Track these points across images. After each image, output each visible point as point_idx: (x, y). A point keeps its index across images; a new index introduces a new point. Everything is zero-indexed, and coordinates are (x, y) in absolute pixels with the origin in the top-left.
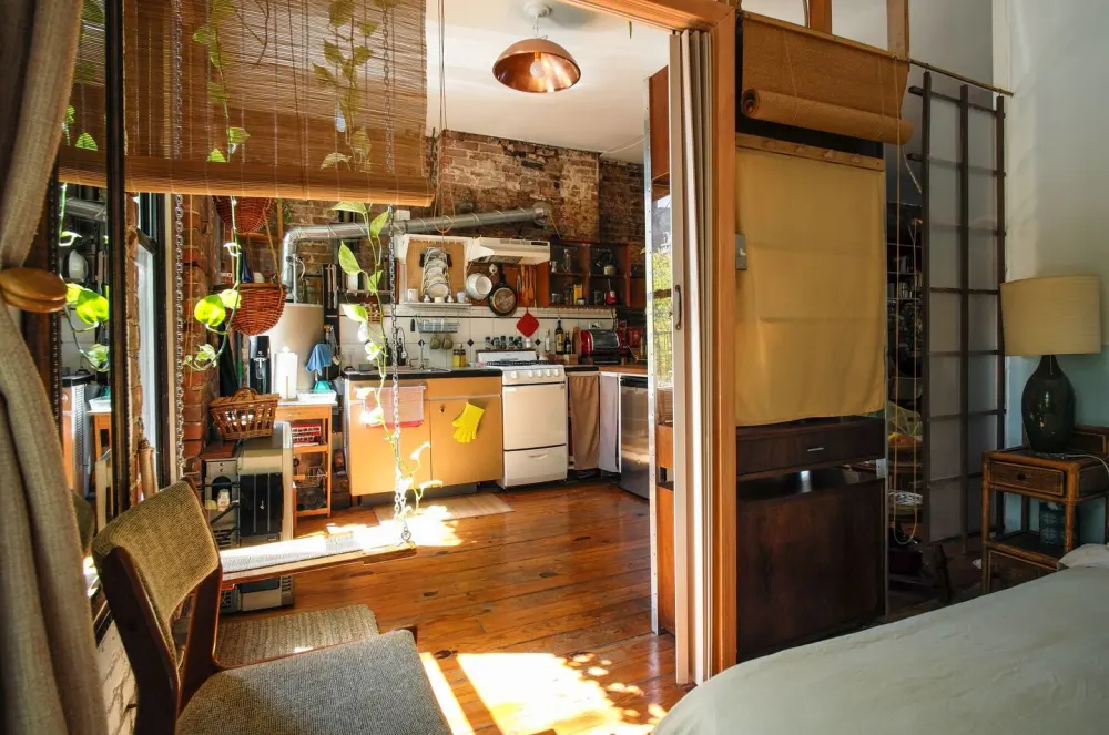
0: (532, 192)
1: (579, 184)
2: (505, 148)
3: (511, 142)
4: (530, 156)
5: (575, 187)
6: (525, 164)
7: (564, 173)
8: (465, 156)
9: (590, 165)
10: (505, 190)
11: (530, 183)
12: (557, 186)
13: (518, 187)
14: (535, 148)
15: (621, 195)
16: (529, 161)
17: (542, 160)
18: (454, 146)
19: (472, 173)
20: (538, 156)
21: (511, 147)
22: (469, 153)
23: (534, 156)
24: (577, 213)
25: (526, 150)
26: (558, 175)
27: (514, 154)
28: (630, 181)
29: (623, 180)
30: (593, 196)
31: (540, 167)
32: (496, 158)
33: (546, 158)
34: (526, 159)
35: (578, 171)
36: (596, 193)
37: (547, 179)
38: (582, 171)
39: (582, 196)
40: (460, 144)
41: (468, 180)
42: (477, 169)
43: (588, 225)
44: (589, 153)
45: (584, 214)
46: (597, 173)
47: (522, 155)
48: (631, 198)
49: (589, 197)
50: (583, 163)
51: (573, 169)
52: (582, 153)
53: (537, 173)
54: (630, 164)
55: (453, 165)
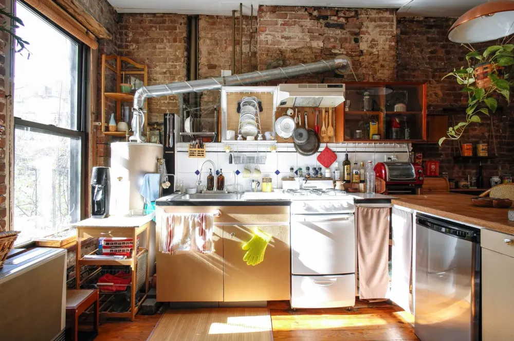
0: (334, 47)
1: (377, 37)
2: (311, 14)
3: (315, 8)
4: (333, 18)
5: (373, 40)
6: (328, 25)
7: (364, 29)
8: (277, 24)
9: (388, 20)
10: (310, 48)
11: (332, 40)
12: (356, 41)
13: (321, 45)
14: (337, 11)
15: (417, 45)
16: (331, 22)
17: (343, 20)
18: (268, 17)
19: (282, 37)
20: (339, 17)
21: (315, 13)
22: (280, 21)
23: (335, 18)
24: (374, 62)
25: (329, 13)
26: (357, 30)
27: (318, 18)
28: (428, 32)
29: (420, 33)
30: (391, 48)
31: (341, 26)
32: (302, 23)
33: (347, 18)
34: (329, 21)
35: (376, 27)
36: (393, 44)
37: (348, 36)
38: (380, 26)
39: (380, 47)
40: (272, 15)
41: (279, 43)
42: (286, 34)
43: (386, 72)
44: (386, 10)
45: (381, 62)
46: (395, 27)
47: (325, 18)
48: (428, 47)
49: (387, 47)
50: (381, 19)
51: (371, 25)
52: (380, 10)
53: (338, 31)
54: (426, 18)
55: (267, 32)
